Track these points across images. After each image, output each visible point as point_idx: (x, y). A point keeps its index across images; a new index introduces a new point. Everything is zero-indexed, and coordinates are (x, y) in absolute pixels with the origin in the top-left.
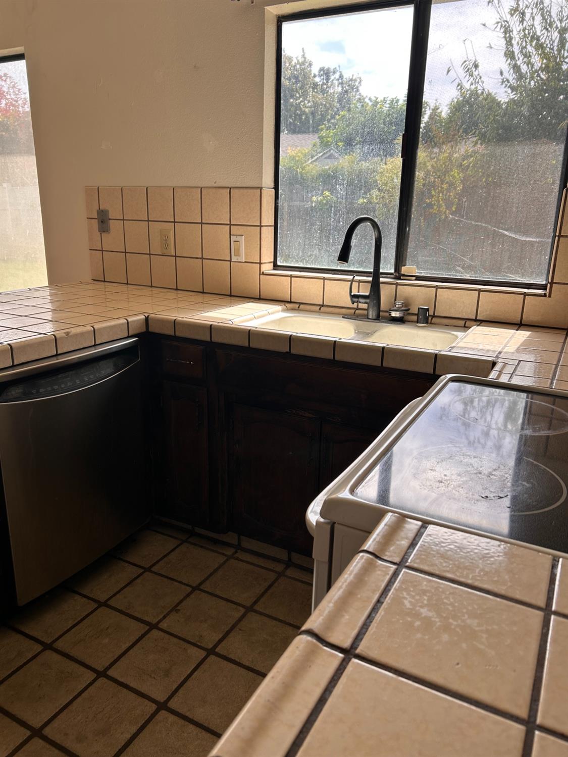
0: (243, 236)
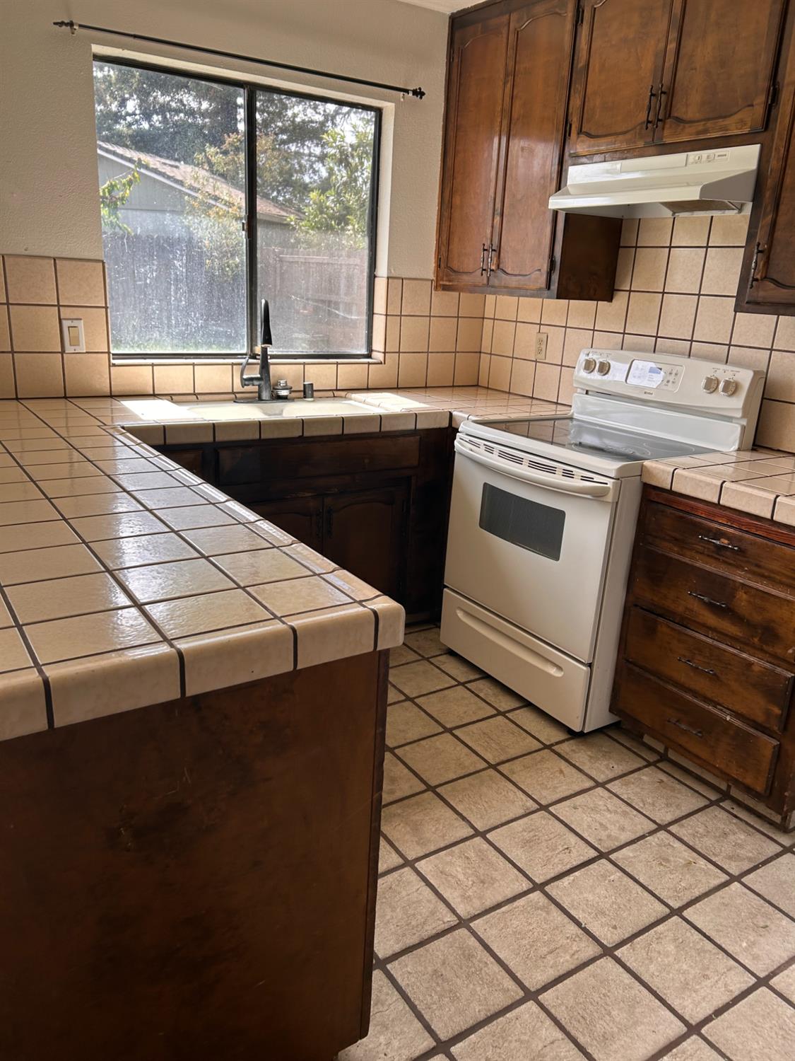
0: (82, 321)
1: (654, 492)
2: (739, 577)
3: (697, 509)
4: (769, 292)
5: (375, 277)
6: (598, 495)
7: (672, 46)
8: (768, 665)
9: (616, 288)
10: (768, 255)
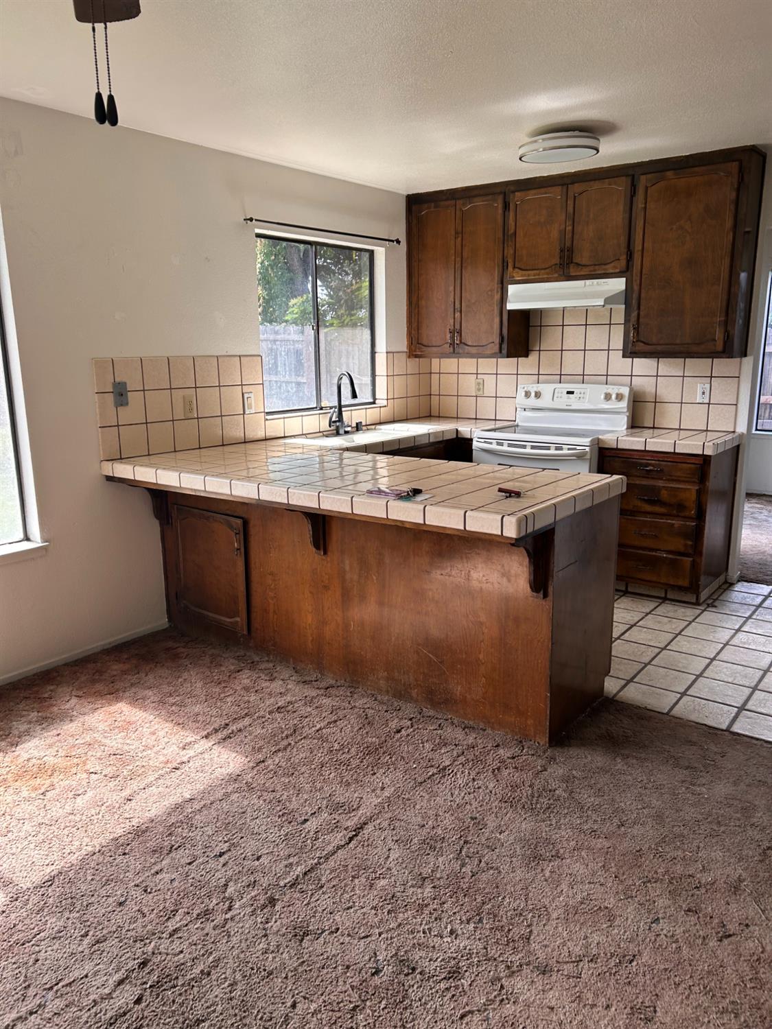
0: (253, 393)
1: (607, 451)
2: (660, 483)
3: (633, 455)
4: (640, 347)
5: (375, 353)
6: (580, 457)
7: (569, 228)
8: (682, 523)
9: (530, 349)
10: (637, 329)
